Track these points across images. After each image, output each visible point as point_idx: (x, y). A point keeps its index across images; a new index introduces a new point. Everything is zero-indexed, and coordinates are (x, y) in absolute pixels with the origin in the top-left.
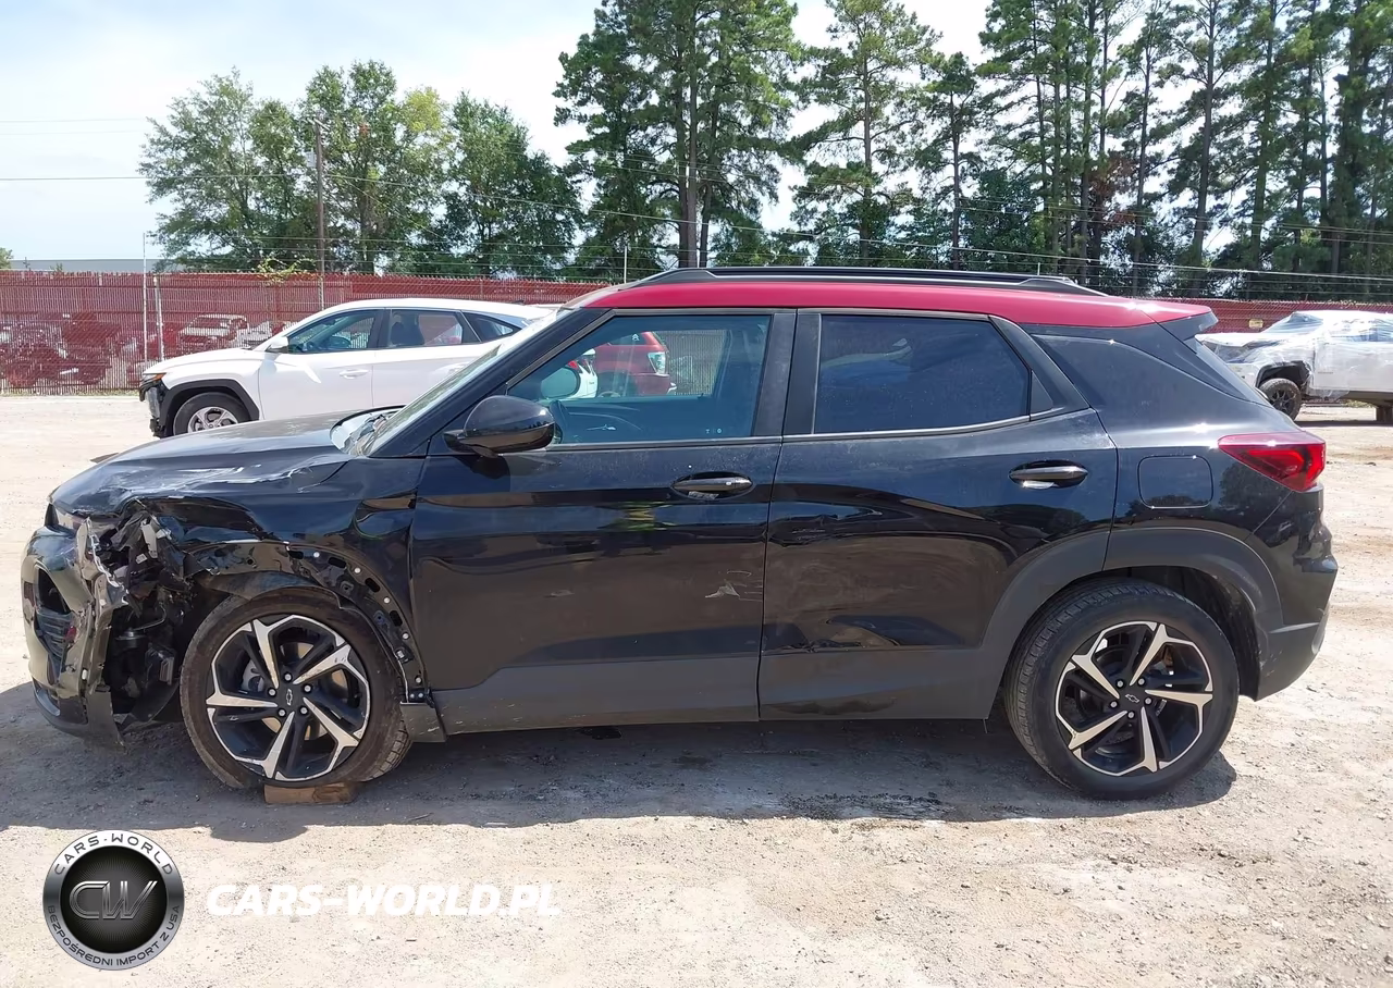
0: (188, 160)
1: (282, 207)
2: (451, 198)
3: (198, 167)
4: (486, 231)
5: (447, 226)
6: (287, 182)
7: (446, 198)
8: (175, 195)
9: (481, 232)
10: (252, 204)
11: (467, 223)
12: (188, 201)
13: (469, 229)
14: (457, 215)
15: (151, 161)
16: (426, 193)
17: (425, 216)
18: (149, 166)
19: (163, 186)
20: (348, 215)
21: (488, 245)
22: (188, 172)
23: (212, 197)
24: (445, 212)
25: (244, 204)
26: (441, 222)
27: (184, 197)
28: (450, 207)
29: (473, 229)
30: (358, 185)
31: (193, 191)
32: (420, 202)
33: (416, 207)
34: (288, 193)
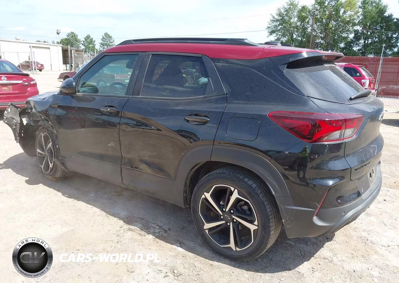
0: (279, 25)
1: (303, 37)
2: (356, 32)
3: (282, 27)
4: (366, 42)
5: (353, 41)
6: (305, 29)
7: (354, 31)
8: (275, 35)
10: (295, 36)
11: (360, 39)
12: (278, 36)
13: (360, 41)
14: (357, 37)
15: (270, 26)
16: (348, 30)
17: (347, 37)
18: (269, 27)
19: (272, 33)
20: (322, 39)
21: (365, 46)
22: (279, 28)
23: (284, 35)
24: (353, 36)
25: (292, 36)
26: (351, 39)
27: (277, 35)
28: (355, 34)
29: (362, 41)
30: (325, 28)
31: (279, 34)
32: (346, 33)
33: (345, 35)
34: (305, 33)
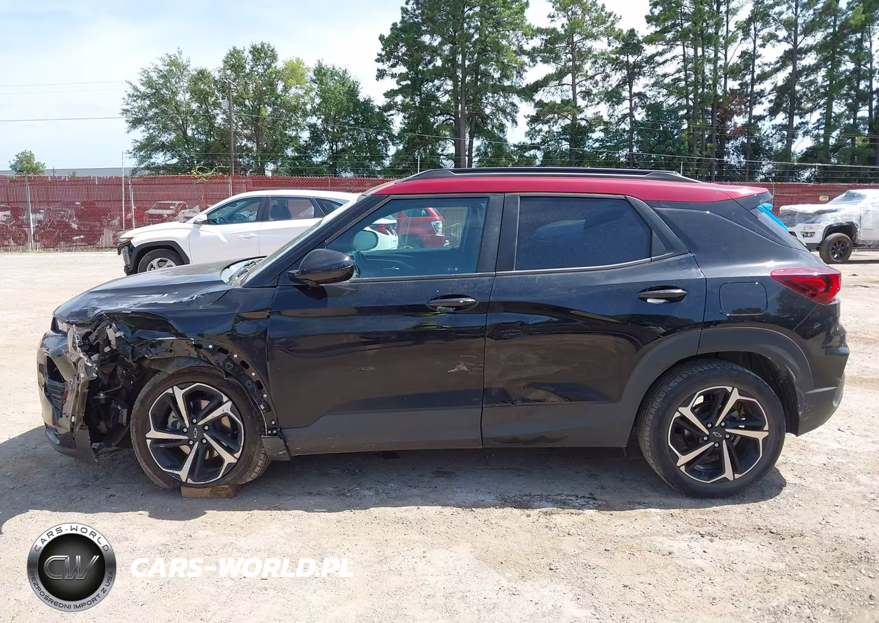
0: (151, 106)
1: (208, 134)
2: (312, 127)
3: (157, 111)
4: (334, 147)
5: (310, 144)
6: (210, 118)
7: (309, 127)
8: (143, 128)
9: (331, 148)
10: (189, 133)
11: (322, 142)
12: (151, 131)
13: (324, 146)
14: (316, 137)
15: (128, 107)
16: (297, 124)
17: (297, 138)
18: (127, 111)
19: (136, 123)
20: (249, 138)
21: (335, 156)
22: (151, 113)
23: (165, 129)
24: (309, 135)
25: (185, 133)
26: (306, 141)
27: (149, 129)
28: (312, 133)
29: (326, 146)
30: (255, 119)
31: (154, 125)
32: (293, 130)
33: (291, 133)
34: (212, 125)
